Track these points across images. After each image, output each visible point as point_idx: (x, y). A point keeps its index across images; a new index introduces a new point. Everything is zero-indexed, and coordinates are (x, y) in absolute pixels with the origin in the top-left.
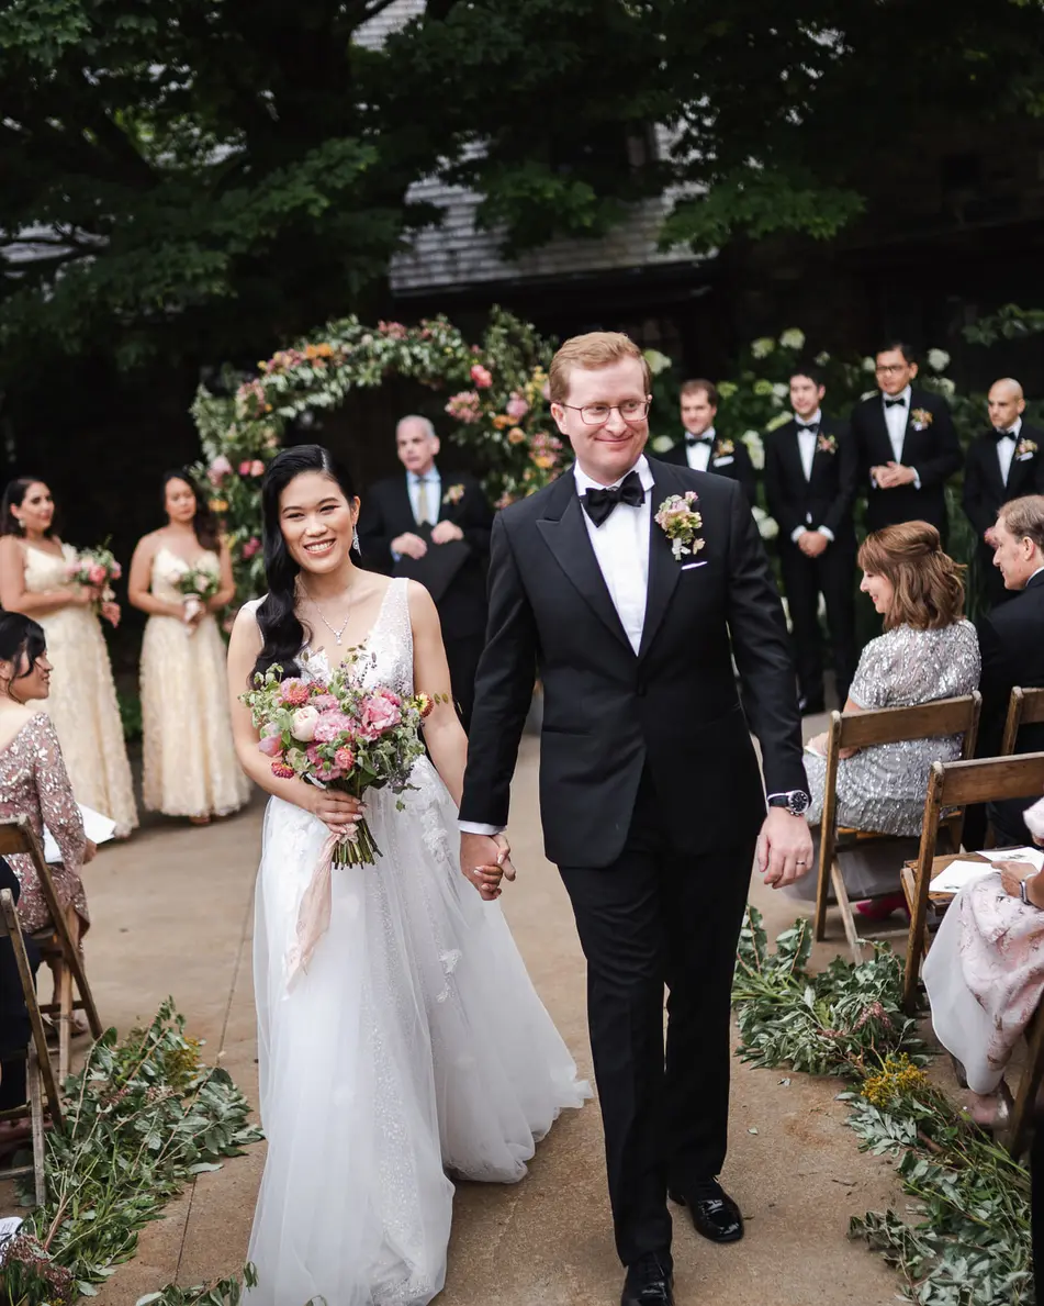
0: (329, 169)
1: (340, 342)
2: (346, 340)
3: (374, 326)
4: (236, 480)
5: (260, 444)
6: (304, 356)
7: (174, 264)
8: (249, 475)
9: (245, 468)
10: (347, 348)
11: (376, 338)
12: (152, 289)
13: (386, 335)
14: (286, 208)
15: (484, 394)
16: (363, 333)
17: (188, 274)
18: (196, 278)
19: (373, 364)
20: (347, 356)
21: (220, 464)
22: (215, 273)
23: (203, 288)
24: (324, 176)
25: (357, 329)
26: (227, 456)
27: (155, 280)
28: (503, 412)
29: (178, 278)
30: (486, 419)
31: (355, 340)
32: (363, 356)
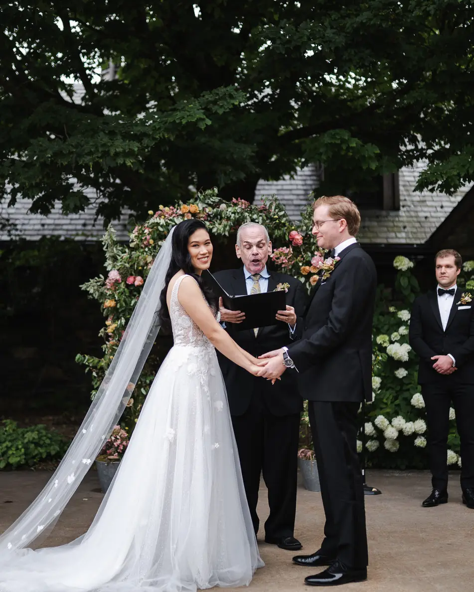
0: (215, 102)
1: (205, 206)
2: (209, 205)
3: (230, 200)
4: (122, 286)
5: (143, 267)
6: (179, 212)
7: (104, 145)
8: (133, 285)
9: (130, 280)
10: (209, 210)
11: (228, 206)
12: (87, 159)
13: (235, 205)
14: (184, 122)
15: (297, 250)
16: (220, 202)
17: (112, 152)
18: (117, 154)
19: (224, 222)
20: (209, 215)
21: (114, 275)
22: (130, 154)
23: (120, 161)
24: (211, 106)
25: (217, 199)
26: (118, 270)
27: (90, 153)
28: (309, 263)
29: (106, 154)
30: (296, 266)
31: (214, 205)
32: (218, 216)
